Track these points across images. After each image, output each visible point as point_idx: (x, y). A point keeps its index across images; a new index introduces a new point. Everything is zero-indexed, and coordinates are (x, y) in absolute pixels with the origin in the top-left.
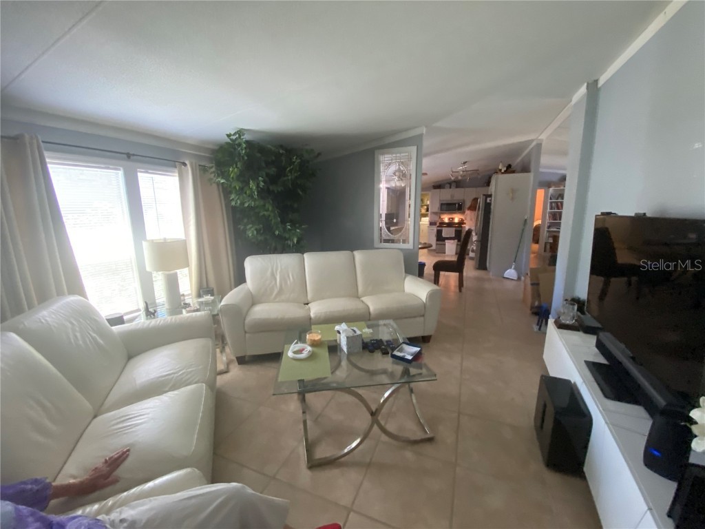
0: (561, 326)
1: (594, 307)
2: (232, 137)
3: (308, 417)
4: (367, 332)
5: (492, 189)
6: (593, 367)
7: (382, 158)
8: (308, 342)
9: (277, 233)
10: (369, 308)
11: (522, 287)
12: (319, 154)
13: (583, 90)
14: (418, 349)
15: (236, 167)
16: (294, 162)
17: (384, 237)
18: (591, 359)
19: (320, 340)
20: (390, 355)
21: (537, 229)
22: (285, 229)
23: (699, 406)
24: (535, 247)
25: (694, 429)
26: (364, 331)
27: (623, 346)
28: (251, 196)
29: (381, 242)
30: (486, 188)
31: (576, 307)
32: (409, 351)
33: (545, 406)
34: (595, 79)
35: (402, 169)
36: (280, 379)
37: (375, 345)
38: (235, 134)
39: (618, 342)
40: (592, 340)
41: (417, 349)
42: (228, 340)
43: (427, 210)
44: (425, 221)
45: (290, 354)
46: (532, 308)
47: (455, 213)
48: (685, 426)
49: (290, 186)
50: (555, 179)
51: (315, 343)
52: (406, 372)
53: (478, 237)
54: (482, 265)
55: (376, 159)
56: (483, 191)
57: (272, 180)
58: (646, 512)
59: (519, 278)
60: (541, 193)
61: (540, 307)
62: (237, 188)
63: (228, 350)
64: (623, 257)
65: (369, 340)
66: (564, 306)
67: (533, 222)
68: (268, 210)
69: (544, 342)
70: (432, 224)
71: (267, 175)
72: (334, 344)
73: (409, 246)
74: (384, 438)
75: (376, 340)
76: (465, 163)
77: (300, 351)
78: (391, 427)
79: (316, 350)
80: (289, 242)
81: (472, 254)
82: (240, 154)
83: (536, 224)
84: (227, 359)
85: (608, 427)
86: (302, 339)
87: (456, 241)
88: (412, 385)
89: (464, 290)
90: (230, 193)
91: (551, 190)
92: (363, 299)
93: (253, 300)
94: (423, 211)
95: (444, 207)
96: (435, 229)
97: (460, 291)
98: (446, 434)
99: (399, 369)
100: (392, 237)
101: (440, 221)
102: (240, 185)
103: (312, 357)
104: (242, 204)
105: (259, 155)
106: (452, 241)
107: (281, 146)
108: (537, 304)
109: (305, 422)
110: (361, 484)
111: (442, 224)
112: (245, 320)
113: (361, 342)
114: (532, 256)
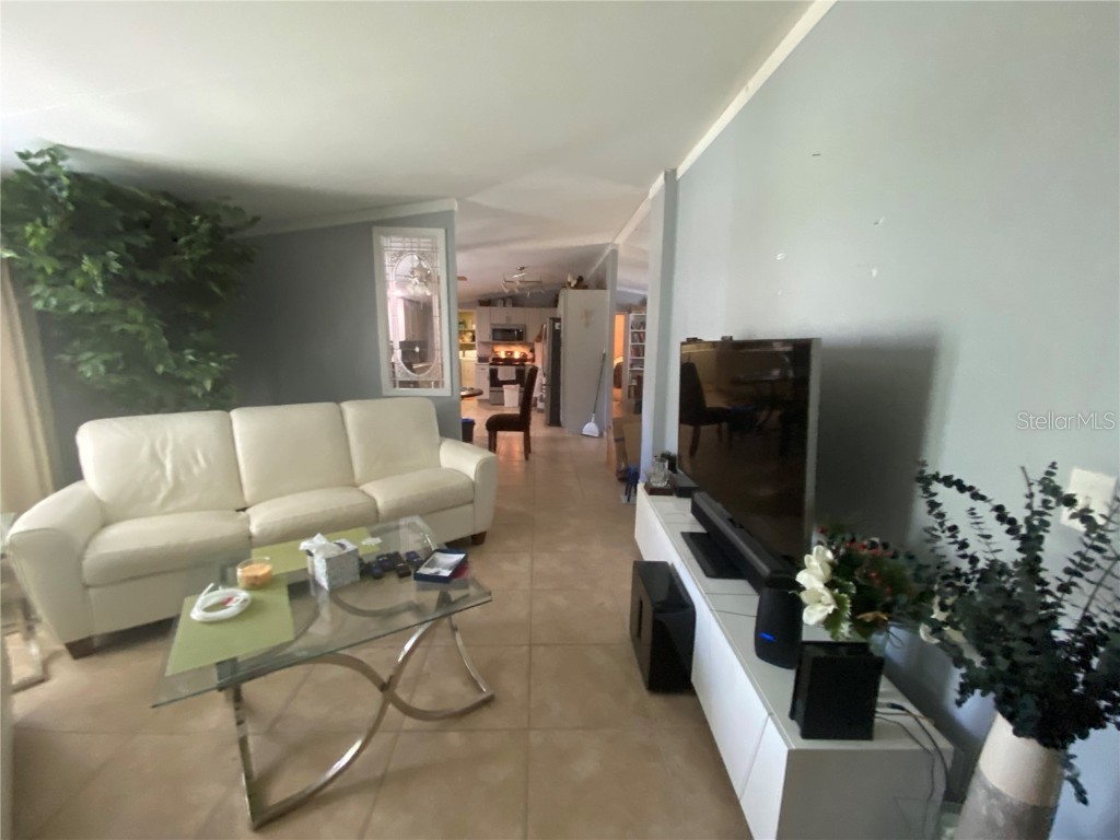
0: (653, 491)
1: (686, 464)
2: (32, 160)
3: (250, 728)
4: (370, 545)
5: (560, 311)
6: (691, 538)
7: (385, 241)
8: (242, 583)
9: (160, 369)
10: (375, 503)
11: (605, 446)
12: (256, 219)
13: (660, 181)
14: (461, 556)
15: (45, 225)
16: (196, 228)
17: (400, 377)
18: (688, 529)
19: (270, 572)
20: (412, 576)
21: (619, 368)
22: (179, 363)
23: (804, 568)
24: (618, 393)
25: (804, 596)
26: (364, 543)
27: (719, 506)
28: (87, 290)
29: (395, 386)
30: (552, 310)
31: (667, 464)
32: (446, 563)
33: (641, 603)
34: (673, 168)
35: (425, 266)
36: (169, 672)
37: (387, 564)
38: (40, 154)
39: (713, 502)
40: (686, 503)
41: (457, 557)
42: (40, 610)
43: (473, 338)
44: (472, 355)
45: (197, 614)
46: (618, 472)
47: (513, 344)
48: (794, 595)
49: (191, 276)
50: (636, 301)
51: (258, 583)
52: (444, 600)
53: (547, 380)
54: (554, 420)
55: (375, 243)
56: (548, 313)
57: (143, 259)
58: (767, 720)
59: (601, 435)
60: (620, 320)
61: (627, 470)
62: (49, 271)
63: (41, 633)
64: (713, 401)
65: (372, 559)
66: (653, 464)
67: (613, 360)
68: (134, 321)
69: (634, 517)
70: (481, 359)
71: (130, 248)
72: (301, 578)
73: (445, 391)
74: (409, 722)
75: (388, 555)
76: (522, 269)
77: (223, 604)
78: (421, 701)
79: (259, 595)
80: (194, 389)
81: (540, 405)
82: (55, 198)
83: (616, 362)
84: (41, 651)
85: (714, 616)
86: (225, 579)
87: (518, 386)
88: (455, 617)
89: (531, 457)
90: (32, 282)
91: (632, 316)
92: (362, 487)
93: (105, 516)
94: (467, 340)
95: (499, 335)
96: (487, 367)
97: (527, 458)
98: (512, 685)
99: (432, 596)
100: (413, 377)
101: (493, 356)
102: (59, 266)
103: (250, 610)
104: (62, 306)
105: (105, 204)
106: (513, 386)
107: (166, 195)
108: (623, 466)
109: (243, 743)
110: (367, 821)
111: (497, 361)
112: (81, 558)
113: (356, 563)
114: (615, 404)
